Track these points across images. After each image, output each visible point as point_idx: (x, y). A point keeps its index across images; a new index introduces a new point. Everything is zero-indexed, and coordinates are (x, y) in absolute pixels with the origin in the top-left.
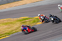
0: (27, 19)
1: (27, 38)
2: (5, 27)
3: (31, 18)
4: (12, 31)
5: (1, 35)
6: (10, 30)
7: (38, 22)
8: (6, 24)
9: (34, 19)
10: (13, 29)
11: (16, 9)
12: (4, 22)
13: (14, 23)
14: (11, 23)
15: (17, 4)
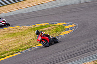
0: (45, 26)
1: (46, 56)
2: (11, 40)
3: (51, 25)
4: (23, 45)
5: (6, 53)
6: (19, 44)
7: (62, 31)
8: (13, 35)
9: (56, 26)
10: (24, 42)
11: (27, 12)
12: (10, 32)
13: (26, 34)
14: (21, 34)
15: (29, 4)
